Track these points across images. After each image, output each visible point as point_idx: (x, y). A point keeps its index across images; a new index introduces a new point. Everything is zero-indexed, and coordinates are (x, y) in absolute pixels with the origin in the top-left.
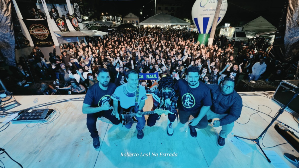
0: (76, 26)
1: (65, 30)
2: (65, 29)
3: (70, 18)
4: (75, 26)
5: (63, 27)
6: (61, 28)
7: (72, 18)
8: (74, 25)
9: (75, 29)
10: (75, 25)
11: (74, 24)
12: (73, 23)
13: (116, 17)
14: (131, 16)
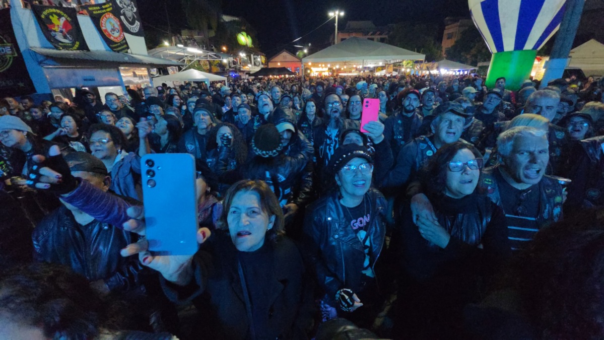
0: (114, 38)
1: (73, 46)
2: (73, 44)
3: (94, 13)
4: (112, 38)
5: (68, 36)
6: (59, 37)
7: (99, 12)
8: (106, 34)
9: (112, 49)
10: (110, 36)
12: (104, 28)
13: (252, 55)
14: (285, 57)
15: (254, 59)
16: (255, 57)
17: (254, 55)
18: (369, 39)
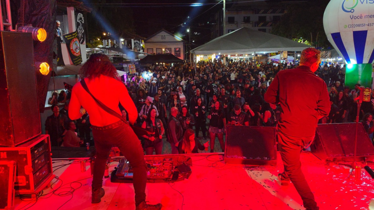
3: (68, 39)
7: (71, 38)
8: (72, 52)
9: (73, 61)
11: (72, 50)
12: (71, 48)
13: (132, 40)
14: (163, 37)
15: (135, 44)
16: (135, 41)
17: (134, 40)
18: (260, 30)
